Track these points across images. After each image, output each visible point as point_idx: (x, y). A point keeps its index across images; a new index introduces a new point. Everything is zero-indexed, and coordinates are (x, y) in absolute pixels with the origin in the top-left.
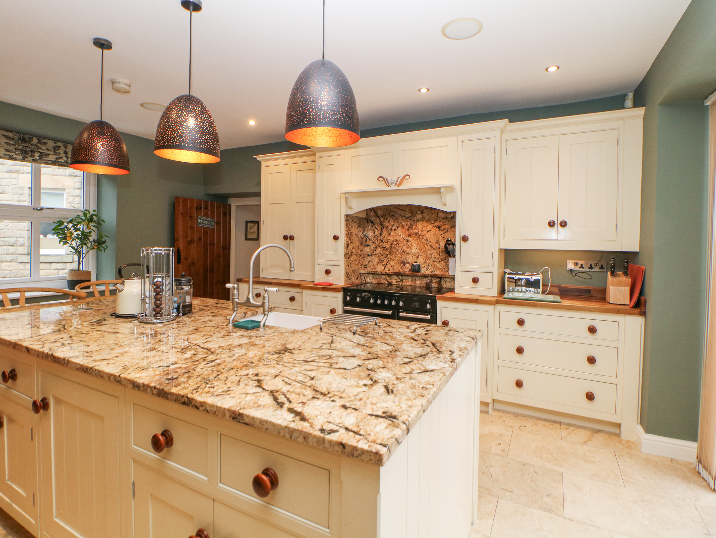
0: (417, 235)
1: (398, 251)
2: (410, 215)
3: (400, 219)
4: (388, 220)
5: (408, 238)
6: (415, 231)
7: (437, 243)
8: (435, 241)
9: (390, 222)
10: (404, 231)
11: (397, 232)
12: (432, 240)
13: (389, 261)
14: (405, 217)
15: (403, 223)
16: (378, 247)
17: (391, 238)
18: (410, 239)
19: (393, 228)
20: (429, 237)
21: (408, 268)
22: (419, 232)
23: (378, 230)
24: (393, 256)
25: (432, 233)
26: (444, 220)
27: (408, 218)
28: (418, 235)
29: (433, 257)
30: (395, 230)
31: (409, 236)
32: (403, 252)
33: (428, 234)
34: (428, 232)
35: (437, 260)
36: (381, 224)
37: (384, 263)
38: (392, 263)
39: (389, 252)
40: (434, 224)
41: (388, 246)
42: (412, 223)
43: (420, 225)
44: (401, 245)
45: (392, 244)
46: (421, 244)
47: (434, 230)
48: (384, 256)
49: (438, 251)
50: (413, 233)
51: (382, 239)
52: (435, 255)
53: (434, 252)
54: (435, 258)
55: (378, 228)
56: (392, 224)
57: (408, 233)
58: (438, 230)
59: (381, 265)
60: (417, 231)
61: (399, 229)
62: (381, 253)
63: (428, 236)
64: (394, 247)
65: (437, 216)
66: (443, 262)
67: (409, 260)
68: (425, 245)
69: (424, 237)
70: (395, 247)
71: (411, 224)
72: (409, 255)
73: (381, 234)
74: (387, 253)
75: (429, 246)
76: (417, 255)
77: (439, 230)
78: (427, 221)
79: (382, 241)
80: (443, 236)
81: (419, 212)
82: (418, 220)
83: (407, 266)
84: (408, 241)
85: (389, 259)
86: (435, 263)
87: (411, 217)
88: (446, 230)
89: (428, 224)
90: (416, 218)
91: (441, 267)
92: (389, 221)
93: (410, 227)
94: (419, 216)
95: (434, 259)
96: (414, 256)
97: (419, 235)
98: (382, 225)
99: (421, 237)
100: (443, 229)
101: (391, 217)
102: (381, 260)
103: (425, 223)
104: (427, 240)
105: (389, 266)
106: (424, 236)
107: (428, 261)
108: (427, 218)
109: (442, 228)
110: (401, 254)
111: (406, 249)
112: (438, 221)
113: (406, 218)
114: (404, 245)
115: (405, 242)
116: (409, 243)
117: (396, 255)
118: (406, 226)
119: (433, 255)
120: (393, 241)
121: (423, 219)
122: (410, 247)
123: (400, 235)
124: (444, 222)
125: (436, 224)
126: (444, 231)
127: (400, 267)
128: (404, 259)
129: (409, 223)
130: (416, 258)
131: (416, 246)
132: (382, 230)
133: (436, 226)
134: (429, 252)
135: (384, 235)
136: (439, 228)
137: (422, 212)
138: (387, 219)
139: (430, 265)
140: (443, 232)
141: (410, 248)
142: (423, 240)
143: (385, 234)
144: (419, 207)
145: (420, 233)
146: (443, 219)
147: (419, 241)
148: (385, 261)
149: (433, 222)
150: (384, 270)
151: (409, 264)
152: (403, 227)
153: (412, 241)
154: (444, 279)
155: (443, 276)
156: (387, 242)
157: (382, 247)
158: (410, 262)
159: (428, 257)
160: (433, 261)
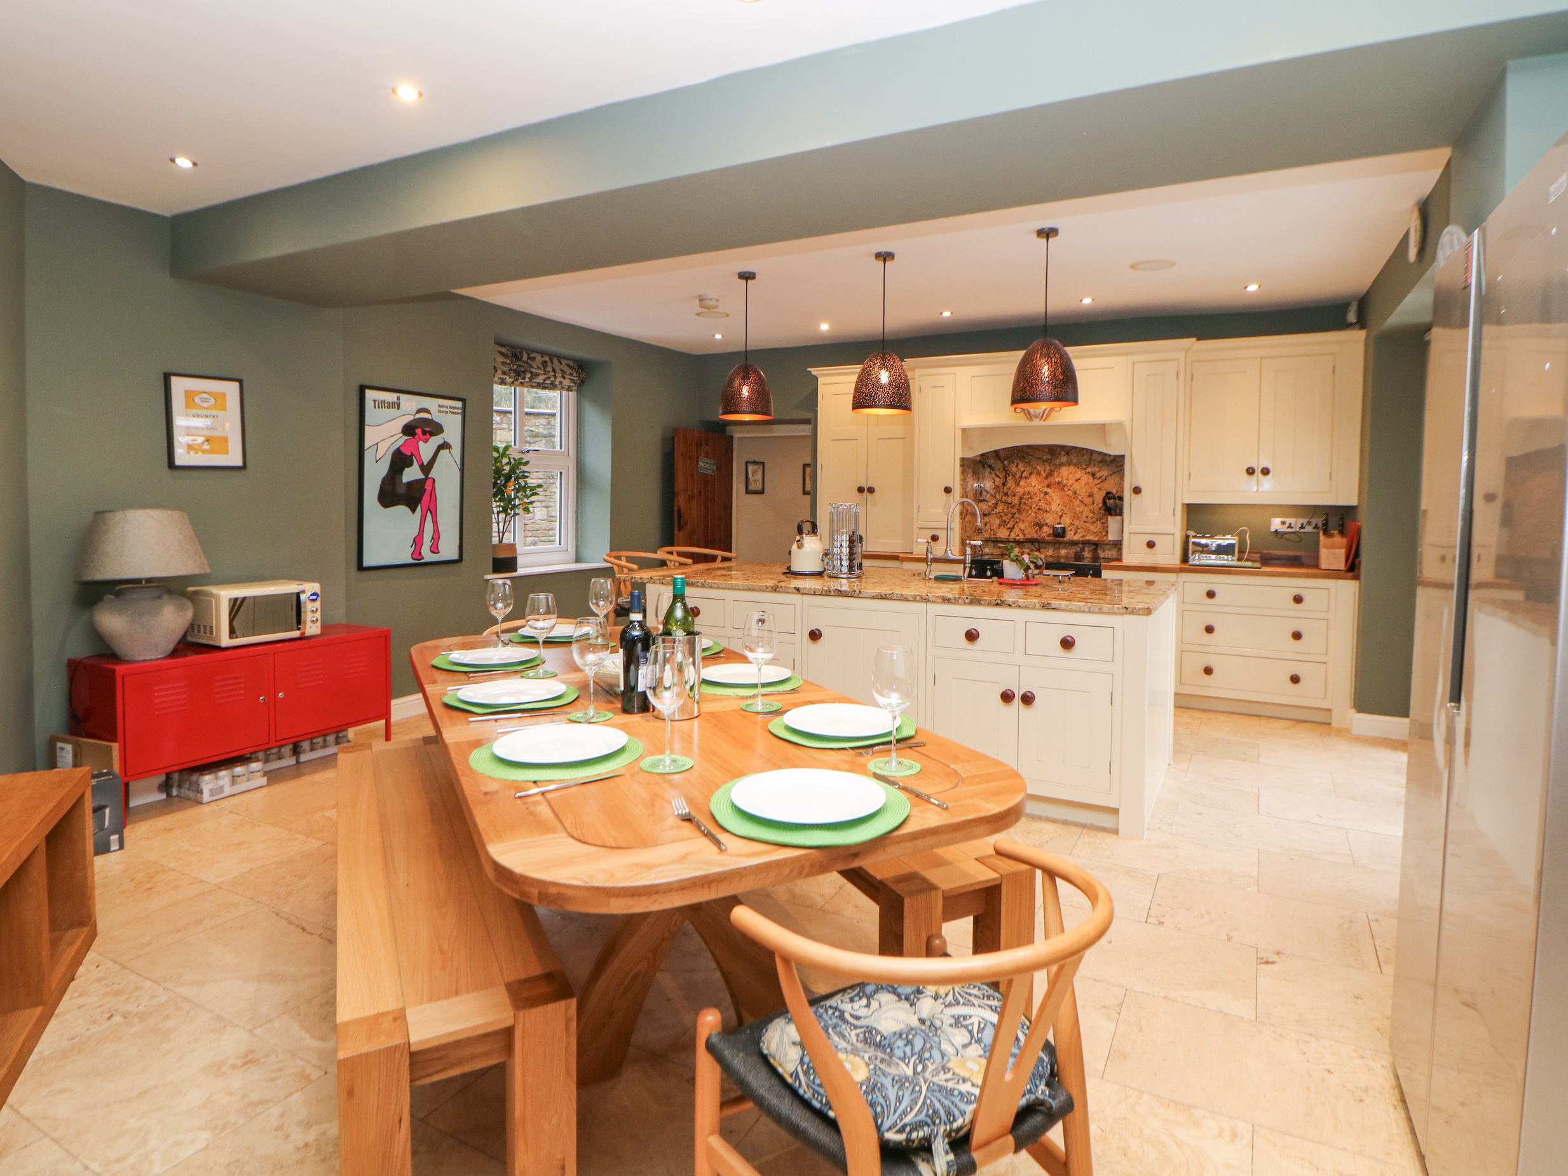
0: (1061, 486)
1: (1031, 508)
2: (1049, 457)
3: (1034, 462)
4: (1016, 464)
5: (1046, 490)
6: (1057, 480)
7: (1090, 496)
8: (1087, 494)
9: (1019, 467)
10: (1040, 479)
11: (1029, 481)
12: (1083, 493)
13: (1016, 522)
14: (1041, 459)
15: (1039, 468)
16: (999, 503)
17: (1020, 490)
18: (1049, 490)
19: (1023, 475)
20: (1078, 487)
21: (1046, 532)
22: (1062, 480)
23: (999, 477)
24: (1024, 514)
25: (1082, 482)
26: (1101, 464)
27: (1046, 461)
28: (1062, 485)
29: (1084, 515)
30: (1026, 478)
31: (1048, 486)
32: (1038, 509)
33: (1077, 483)
34: (1077, 480)
35: (1090, 521)
36: (1004, 470)
37: (1008, 526)
38: (1022, 526)
39: (1018, 510)
40: (1085, 469)
41: (1016, 501)
42: (1053, 469)
43: (1065, 471)
44: (1037, 499)
45: (1021, 498)
46: (1067, 498)
47: (1086, 478)
48: (1010, 516)
49: (1091, 507)
50: (1055, 483)
51: (1005, 491)
52: (1086, 512)
53: (1086, 509)
54: (1087, 517)
55: (1000, 476)
56: (1022, 469)
57: (1046, 482)
58: (1092, 479)
59: (1005, 529)
60: (1060, 480)
61: (1033, 476)
62: (1005, 511)
63: (1076, 486)
64: (1025, 503)
65: (1090, 459)
66: (1099, 522)
67: (1048, 521)
68: (1072, 499)
69: (1071, 488)
70: (1027, 502)
71: (1050, 469)
72: (1049, 514)
73: (1004, 484)
74: (1014, 511)
75: (1078, 501)
76: (1060, 514)
77: (1094, 478)
78: (1075, 465)
79: (1006, 494)
80: (1098, 486)
81: (1063, 453)
82: (1062, 465)
83: (1045, 529)
84: (1046, 494)
85: (1018, 520)
86: (1088, 525)
87: (1051, 459)
88: (1104, 478)
89: (1077, 470)
90: (1058, 460)
91: (1095, 530)
92: (1017, 466)
93: (1050, 474)
94: (1064, 459)
95: (1085, 519)
96: (1055, 516)
97: (1064, 486)
98: (1006, 471)
99: (1066, 489)
100: (1098, 477)
101: (1020, 460)
102: (1005, 522)
103: (1072, 469)
104: (1075, 493)
105: (1016, 530)
106: (1071, 486)
107: (1076, 523)
108: (1074, 461)
109: (1098, 475)
110: (1036, 513)
111: (1043, 505)
112: (1092, 465)
113: (1044, 461)
114: (1040, 500)
115: (1042, 496)
116: (1047, 497)
117: (1027, 514)
118: (1043, 472)
119: (1084, 513)
120: (1024, 494)
121: (1069, 464)
122: (1049, 502)
123: (1033, 485)
124: (1100, 467)
125: (1089, 470)
126: (1101, 480)
127: (1034, 531)
128: (1039, 520)
129: (1048, 468)
130: (1058, 518)
131: (1058, 502)
132: (1006, 478)
133: (1088, 473)
134: (1078, 509)
135: (1009, 485)
136: (1093, 475)
137: (1068, 453)
138: (1013, 463)
139: (1079, 527)
140: (1098, 482)
141: (1049, 504)
142: (1070, 493)
143: (1011, 483)
144: (1063, 447)
145: (1065, 482)
146: (1099, 462)
147: (1063, 494)
148: (1011, 523)
149: (1084, 467)
150: (1009, 535)
151: (1049, 526)
152: (1039, 473)
153: (1052, 494)
154: (1102, 546)
155: (1100, 542)
156: (1014, 496)
157: (1007, 503)
158: (1049, 524)
159: (1076, 516)
160: (1085, 522)
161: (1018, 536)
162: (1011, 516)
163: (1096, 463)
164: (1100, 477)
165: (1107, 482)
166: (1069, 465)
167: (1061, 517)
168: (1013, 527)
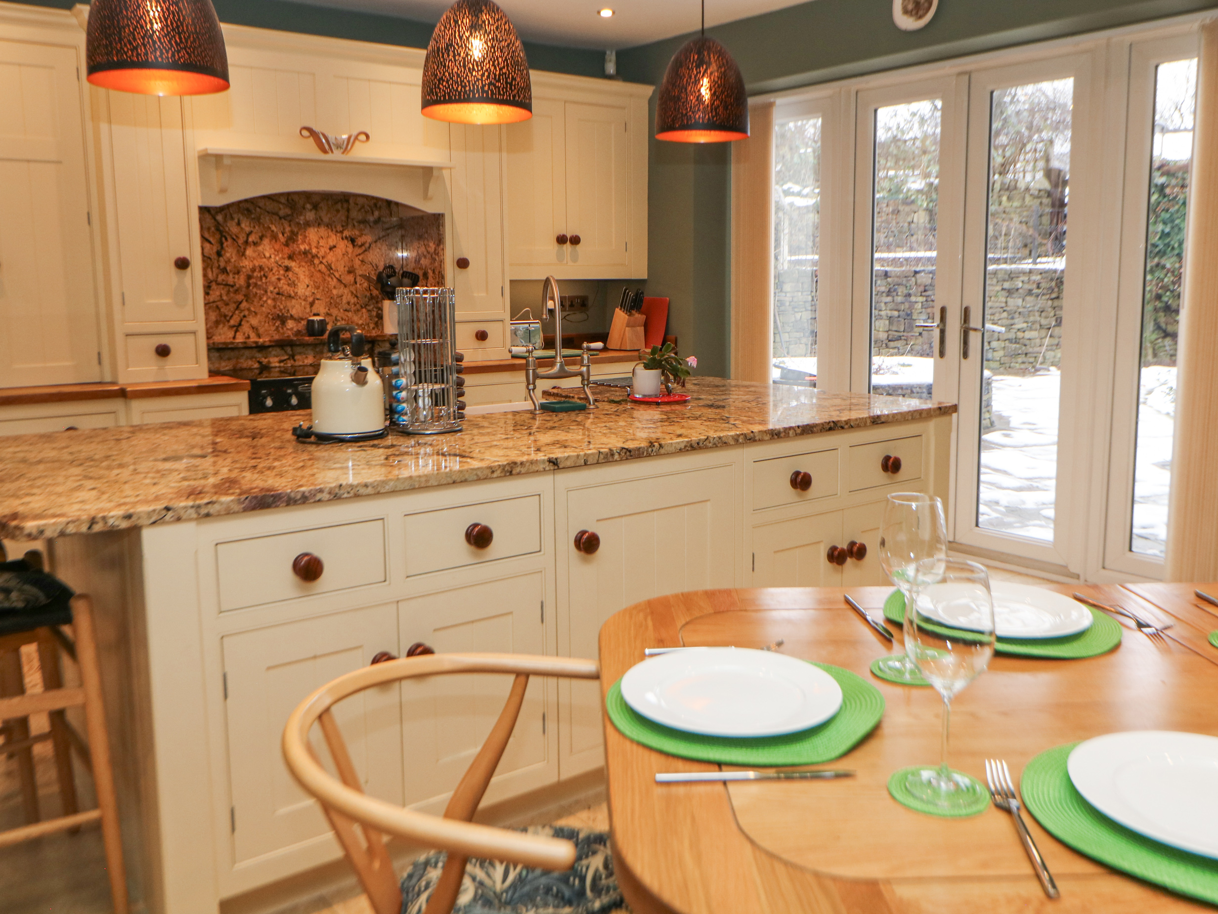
0: (308, 257)
1: (266, 292)
2: (288, 211)
3: (266, 220)
4: (236, 220)
5: (287, 263)
6: (302, 247)
7: (349, 272)
8: (346, 269)
9: (243, 225)
10: (277, 247)
11: (260, 248)
12: (340, 268)
13: (245, 316)
14: (277, 214)
15: (273, 228)
16: (214, 286)
17: (246, 264)
18: (292, 264)
19: (250, 240)
20: (334, 259)
21: (292, 329)
22: (311, 249)
23: (210, 242)
24: (255, 303)
25: (339, 251)
26: (362, 226)
27: (285, 218)
28: (310, 256)
29: (344, 301)
30: (255, 244)
31: (290, 257)
32: (278, 294)
33: (331, 253)
34: (331, 249)
35: (353, 308)
36: (218, 229)
37: (232, 322)
38: (254, 321)
39: (245, 296)
40: (342, 232)
41: (241, 281)
42: (296, 230)
43: (313, 234)
44: (274, 279)
45: (249, 277)
46: (319, 275)
47: (343, 246)
48: (232, 306)
49: (353, 289)
50: (300, 252)
51: (222, 264)
52: (347, 297)
53: (346, 291)
54: (348, 303)
55: (211, 239)
56: (248, 229)
57: (286, 251)
58: (351, 246)
59: (226, 329)
60: (307, 248)
61: (266, 241)
62: (225, 298)
63: (331, 257)
64: (256, 285)
65: (348, 217)
66: (364, 310)
67: (293, 312)
68: (327, 278)
69: (324, 261)
70: (259, 283)
71: (292, 232)
72: (294, 301)
73: (219, 254)
74: (240, 297)
75: (335, 280)
76: (311, 299)
77: (354, 246)
78: (327, 226)
79: (224, 271)
80: (361, 258)
81: (308, 206)
82: (308, 224)
83: (290, 324)
84: (287, 269)
85: (246, 313)
86: (350, 314)
87: (292, 215)
88: (367, 245)
89: (330, 233)
90: (302, 218)
91: (360, 322)
92: (239, 224)
93: (291, 239)
94: (310, 216)
95: (346, 306)
96: (303, 303)
97: (313, 257)
98: (221, 232)
99: (316, 261)
100: (360, 243)
101: (243, 214)
102: (225, 316)
103: (323, 231)
104: (329, 267)
105: (245, 328)
106: (323, 257)
107: (334, 312)
108: (326, 220)
109: (359, 241)
110: (274, 299)
111: (285, 287)
112: (350, 226)
113: (280, 218)
114: (279, 279)
115: (282, 272)
116: (290, 274)
117: (261, 302)
118: (280, 236)
119: (344, 297)
120: (253, 270)
121: (319, 223)
122: (294, 282)
123: (267, 255)
124: (361, 230)
125: (346, 233)
126: (363, 248)
127: (274, 328)
128: (281, 310)
129: (288, 229)
130: (308, 306)
131: (307, 281)
132: (222, 244)
133: (346, 238)
134: (335, 292)
135: (228, 255)
136: (353, 241)
137: (315, 207)
138: (232, 218)
139: (338, 318)
140: (360, 251)
141: (293, 284)
142: (322, 267)
143: (230, 253)
144: (307, 196)
145: (314, 251)
146: (360, 222)
147: (312, 269)
148: (235, 317)
149: (339, 228)
150: (234, 338)
151: (295, 319)
152: (274, 237)
153: (297, 270)
154: (380, 344)
155: (379, 339)
156: (238, 273)
157: (226, 285)
158: (296, 316)
159: (333, 303)
160: (346, 310)
161: (248, 337)
162: (235, 306)
163: (356, 224)
164: (362, 245)
165: (371, 251)
166: (319, 225)
167: (312, 304)
168: (240, 325)
